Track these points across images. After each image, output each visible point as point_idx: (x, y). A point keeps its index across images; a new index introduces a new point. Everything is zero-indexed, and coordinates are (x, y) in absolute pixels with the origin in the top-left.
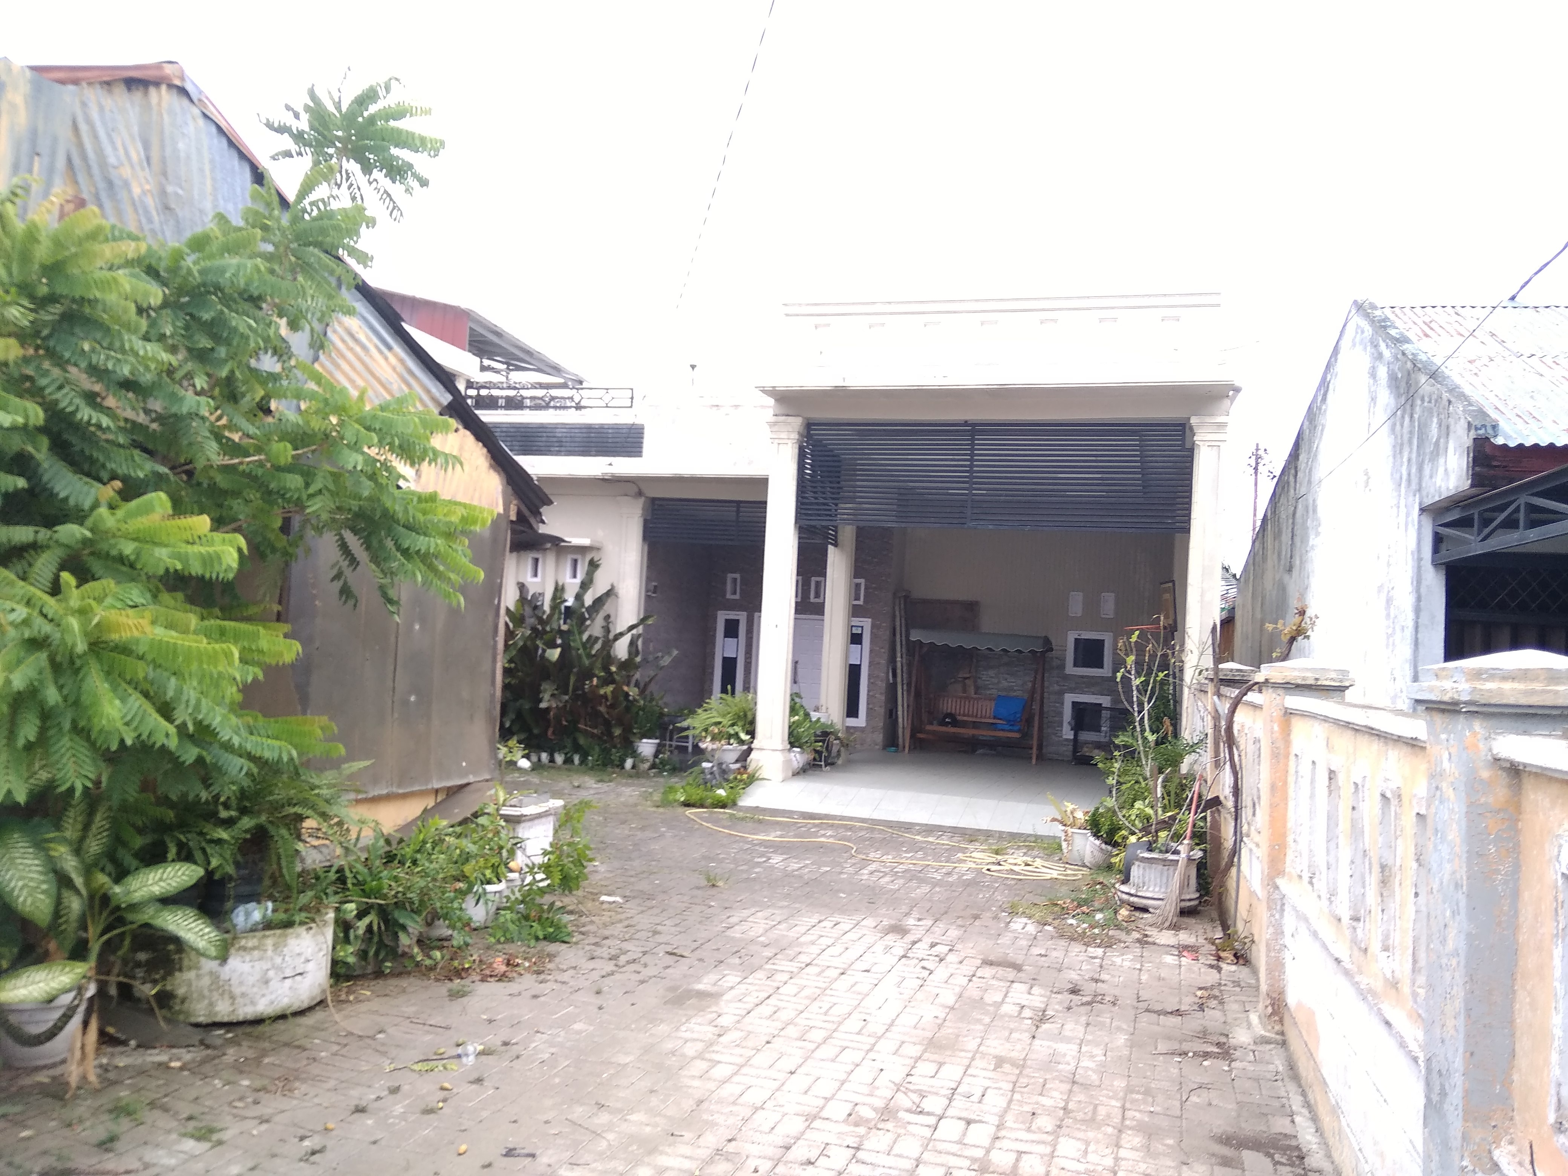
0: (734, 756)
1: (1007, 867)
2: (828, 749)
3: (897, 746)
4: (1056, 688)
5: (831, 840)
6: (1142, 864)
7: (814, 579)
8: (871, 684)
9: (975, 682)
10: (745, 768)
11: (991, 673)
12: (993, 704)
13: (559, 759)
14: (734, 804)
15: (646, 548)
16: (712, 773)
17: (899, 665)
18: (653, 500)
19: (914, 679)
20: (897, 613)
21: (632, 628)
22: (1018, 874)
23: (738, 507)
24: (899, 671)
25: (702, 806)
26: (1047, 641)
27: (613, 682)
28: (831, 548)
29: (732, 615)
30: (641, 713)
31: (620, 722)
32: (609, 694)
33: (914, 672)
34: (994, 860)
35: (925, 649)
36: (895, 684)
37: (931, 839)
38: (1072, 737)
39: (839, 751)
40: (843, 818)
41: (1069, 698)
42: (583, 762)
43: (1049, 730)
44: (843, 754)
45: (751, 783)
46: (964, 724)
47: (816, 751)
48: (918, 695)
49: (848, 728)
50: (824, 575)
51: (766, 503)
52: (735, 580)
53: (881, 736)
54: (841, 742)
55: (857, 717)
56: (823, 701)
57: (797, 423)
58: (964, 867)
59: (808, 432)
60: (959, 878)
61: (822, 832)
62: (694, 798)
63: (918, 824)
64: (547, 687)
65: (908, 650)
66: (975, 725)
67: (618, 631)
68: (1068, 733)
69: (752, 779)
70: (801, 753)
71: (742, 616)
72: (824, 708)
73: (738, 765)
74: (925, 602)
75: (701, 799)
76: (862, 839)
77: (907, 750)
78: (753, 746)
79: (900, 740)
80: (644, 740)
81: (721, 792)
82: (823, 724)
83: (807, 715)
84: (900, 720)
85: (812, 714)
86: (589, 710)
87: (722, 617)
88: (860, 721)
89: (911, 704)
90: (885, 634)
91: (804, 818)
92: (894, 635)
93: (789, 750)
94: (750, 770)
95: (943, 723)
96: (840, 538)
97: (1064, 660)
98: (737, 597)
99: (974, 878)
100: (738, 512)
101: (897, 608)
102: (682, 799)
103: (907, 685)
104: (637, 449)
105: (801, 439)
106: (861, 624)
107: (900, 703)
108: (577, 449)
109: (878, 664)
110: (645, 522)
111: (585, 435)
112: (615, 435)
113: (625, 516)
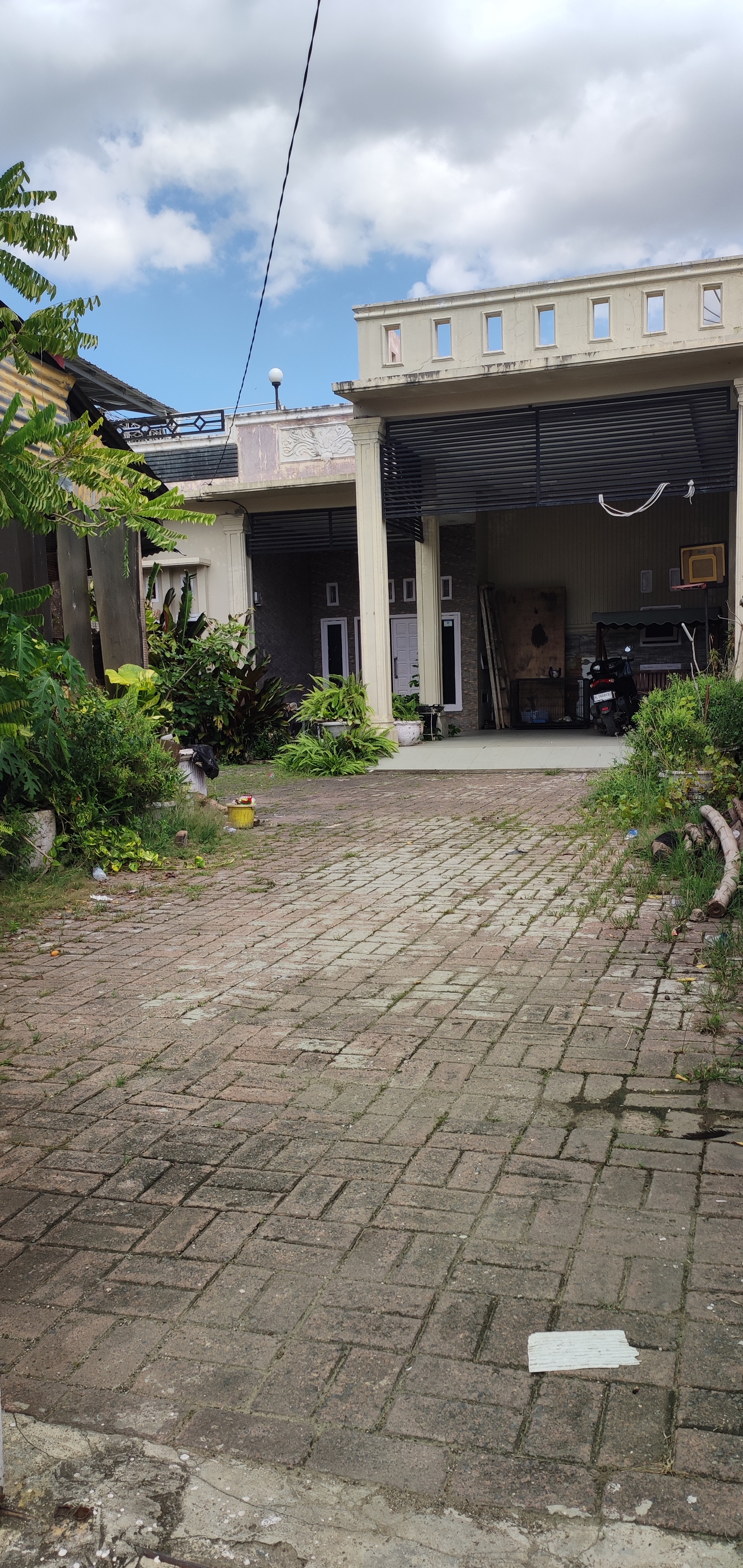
3: (493, 726)
7: (405, 580)
8: (464, 671)
15: (250, 562)
17: (489, 652)
18: (253, 516)
20: (483, 606)
23: (330, 515)
24: (489, 658)
28: (417, 543)
29: (334, 621)
36: (487, 671)
41: (644, 669)
49: (448, 710)
50: (414, 575)
51: (355, 508)
52: (333, 588)
53: (477, 717)
55: (454, 702)
57: (375, 424)
59: (387, 432)
71: (343, 622)
77: (503, 728)
79: (496, 721)
84: (495, 702)
87: (324, 624)
88: (458, 706)
90: (473, 625)
92: (482, 625)
96: (425, 535)
97: (639, 634)
98: (337, 604)
100: (330, 519)
101: (483, 601)
103: (499, 670)
104: (233, 469)
105: (381, 438)
106: (451, 618)
107: (493, 687)
108: (177, 475)
109: (470, 652)
110: (247, 538)
111: (184, 461)
112: (210, 458)
113: (228, 533)
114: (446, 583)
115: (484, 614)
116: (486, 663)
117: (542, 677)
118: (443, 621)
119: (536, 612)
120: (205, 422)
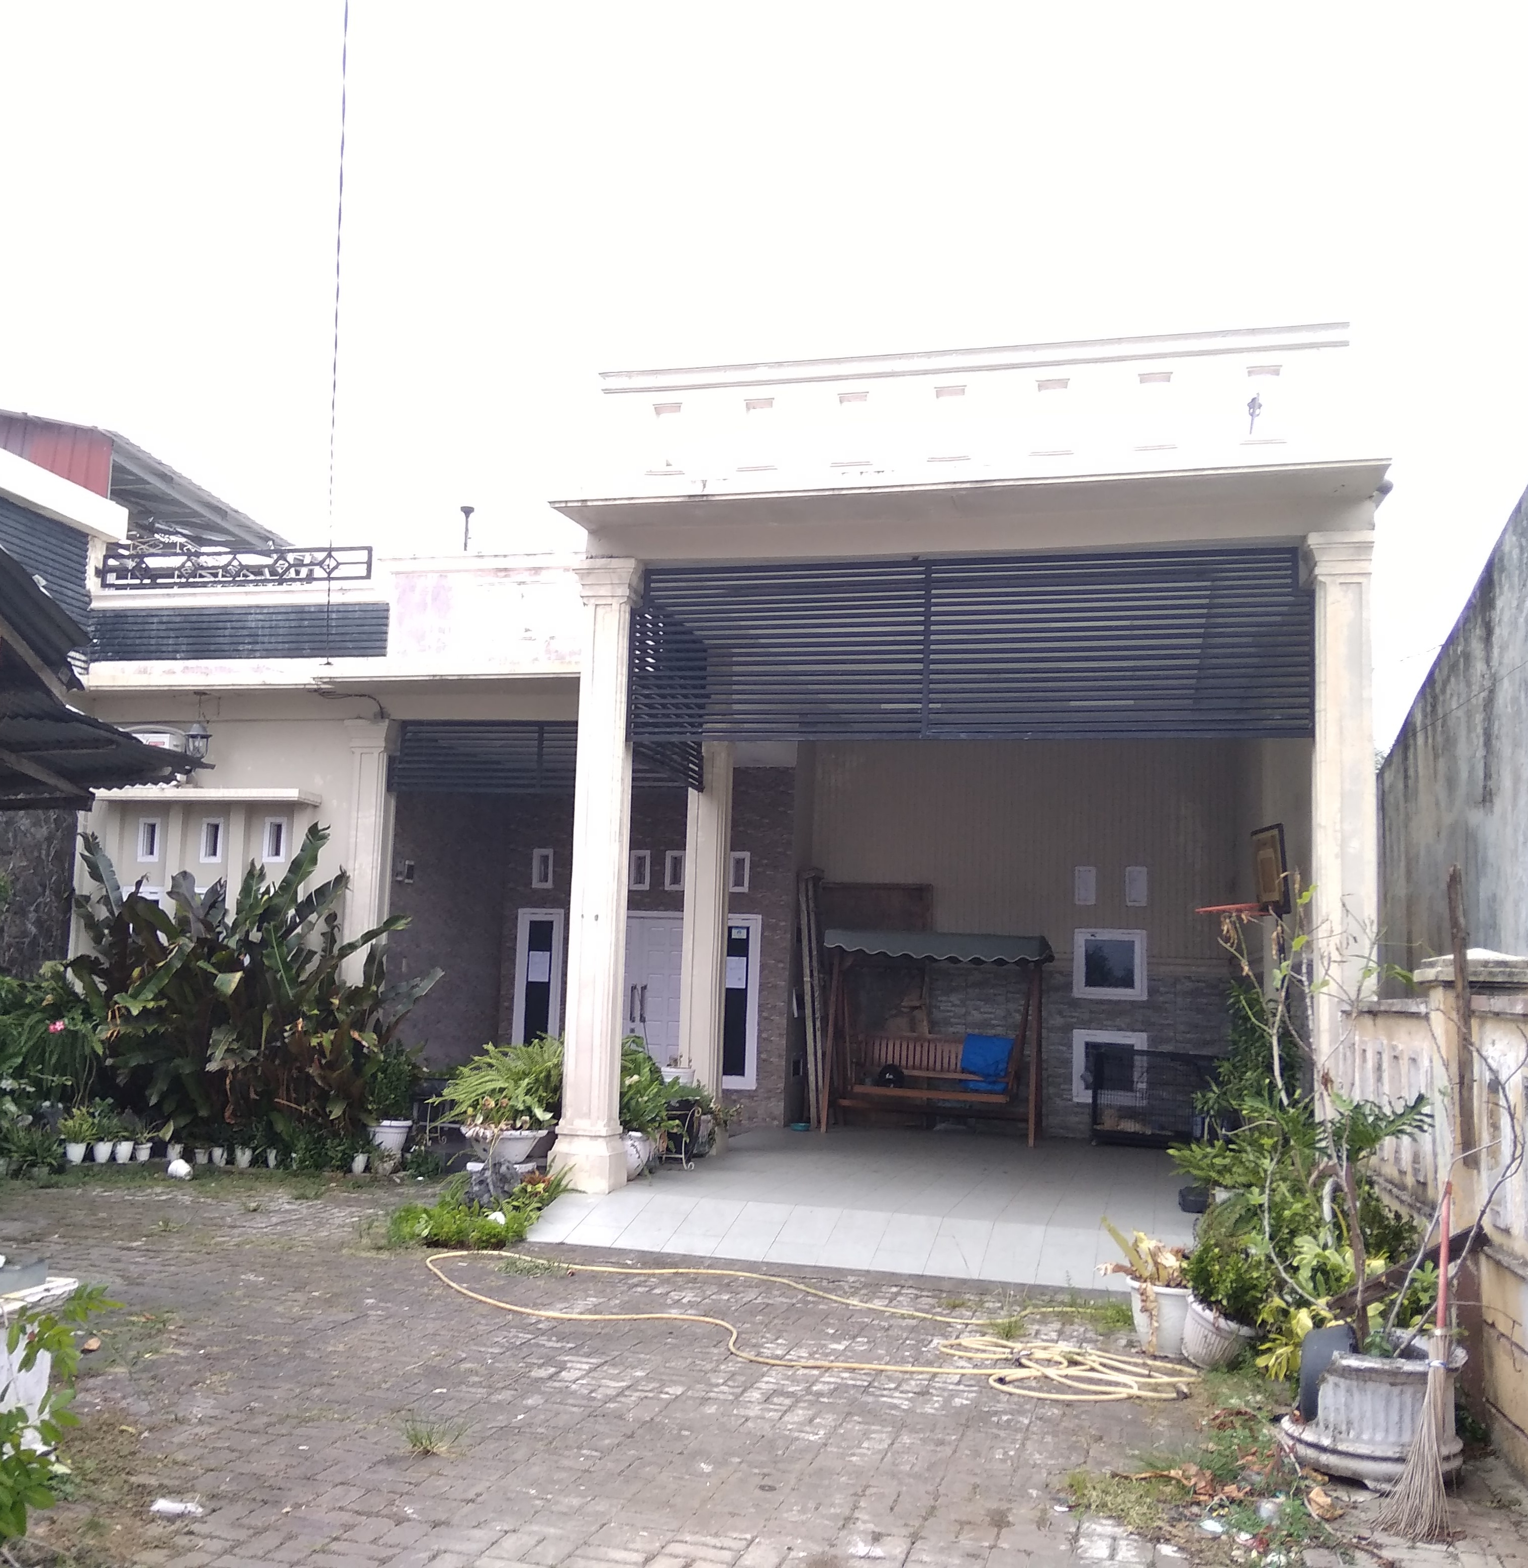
0: (524, 1149)
1: (1035, 1371)
2: (692, 1131)
3: (808, 1120)
4: (1058, 1021)
5: (690, 1315)
6: (1343, 1383)
7: (669, 854)
8: (763, 1020)
9: (930, 1013)
10: (543, 1169)
11: (955, 998)
12: (961, 1048)
13: (244, 1157)
14: (520, 1238)
15: (393, 803)
16: (481, 1182)
17: (807, 988)
18: (404, 724)
19: (832, 1012)
20: (804, 907)
21: (368, 936)
22: (1061, 1388)
23: (541, 733)
24: (808, 998)
25: (461, 1245)
26: (1044, 944)
27: (335, 1024)
28: (692, 793)
29: (541, 915)
30: (380, 1075)
31: (344, 1093)
32: (326, 1044)
33: (833, 998)
34: (1005, 1353)
35: (848, 962)
36: (802, 1019)
37: (877, 1304)
38: (1090, 1101)
39: (711, 1133)
40: (714, 1262)
41: (1081, 1037)
42: (283, 1162)
43: (1052, 1090)
44: (718, 1138)
45: (552, 1199)
46: (913, 1083)
47: (671, 1136)
48: (839, 1035)
49: (726, 1092)
50: (683, 846)
51: (576, 723)
52: (545, 859)
53: (782, 1104)
54: (715, 1118)
55: (742, 1073)
56: (683, 1048)
57: (626, 568)
58: (951, 1373)
59: (647, 588)
60: (948, 1401)
61: (675, 1295)
62: (449, 1228)
63: (852, 1272)
64: (221, 1037)
65: (821, 963)
66: (932, 1084)
67: (346, 941)
68: (1082, 1095)
69: (555, 1190)
70: (644, 1140)
71: (553, 916)
72: (684, 1062)
73: (530, 1166)
74: (846, 887)
75: (460, 1232)
76: (751, 1310)
77: (823, 1128)
78: (557, 1130)
79: (813, 1110)
80: (386, 1123)
81: (498, 1218)
82: (684, 1088)
83: (655, 1072)
84: (812, 1078)
85: (665, 1070)
86: (295, 1073)
87: (525, 917)
88: (748, 1081)
89: (828, 1052)
90: (785, 940)
91: (645, 1265)
92: (799, 941)
93: (622, 1137)
94: (552, 1175)
95: (881, 1081)
96: (707, 777)
97: (1070, 974)
98: (549, 885)
99: (976, 1404)
100: (541, 740)
101: (803, 900)
102: (425, 1233)
103: (824, 1020)
104: (378, 644)
105: (633, 596)
106: (746, 923)
107: (812, 1050)
108: (280, 646)
109: (775, 987)
110: (391, 761)
111: (293, 624)
112: (341, 622)
113: (358, 751)
114: (739, 863)
115: (804, 922)
116: (801, 1006)
118: (730, 929)
120: (338, 564)
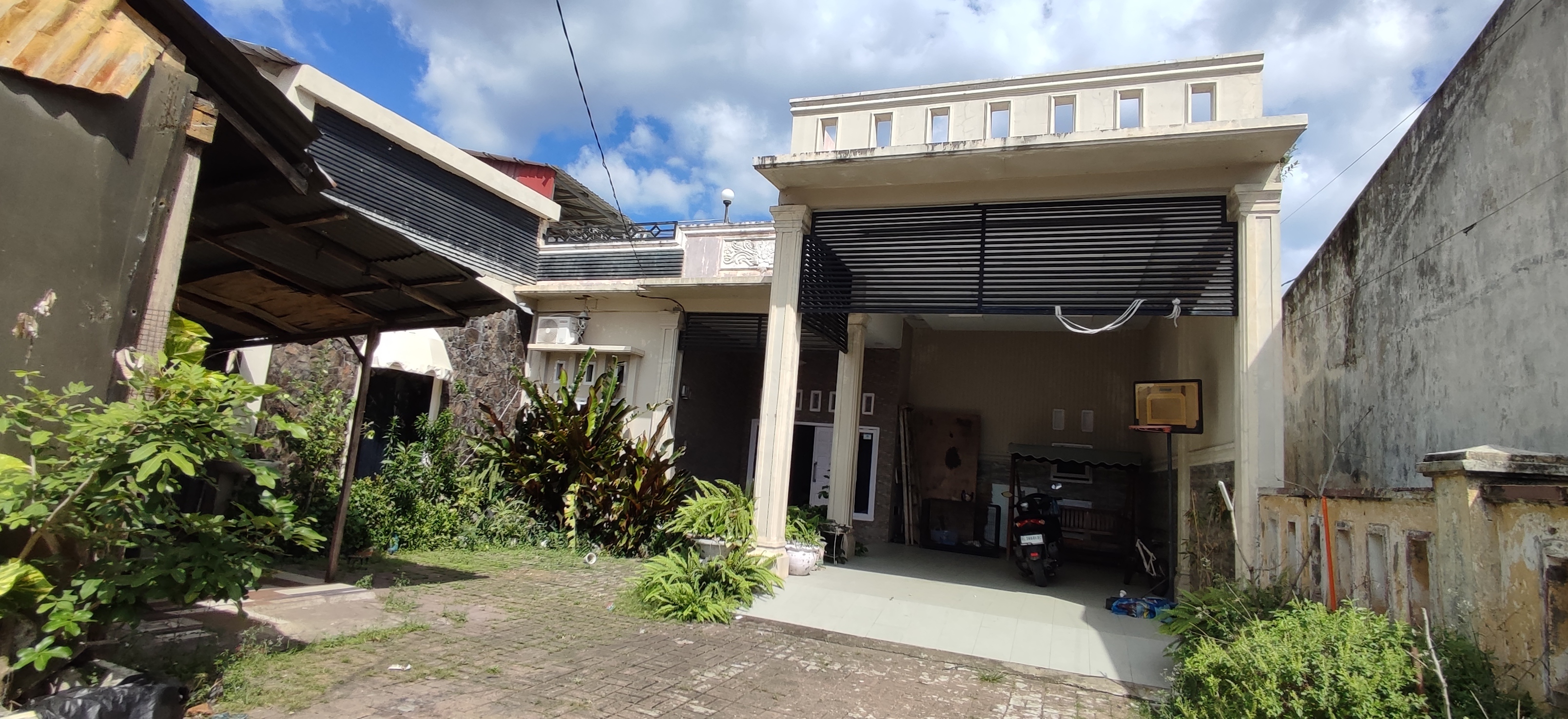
8: (879, 484)
15: (681, 356)
17: (904, 468)
18: (685, 315)
20: (902, 423)
24: (904, 473)
28: (841, 353)
36: (900, 484)
53: (888, 531)
55: (865, 512)
79: (907, 536)
84: (906, 518)
88: (869, 517)
90: (891, 441)
92: (899, 442)
96: (849, 345)
101: (901, 418)
103: (912, 486)
104: (677, 272)
105: (804, 227)
106: (871, 432)
107: (905, 502)
108: (628, 273)
109: (885, 466)
110: (680, 334)
111: (635, 262)
112: (659, 261)
113: (664, 327)
114: (869, 399)
115: (902, 432)
116: (900, 478)
117: (954, 499)
118: (862, 434)
119: (951, 436)
120: (660, 231)
